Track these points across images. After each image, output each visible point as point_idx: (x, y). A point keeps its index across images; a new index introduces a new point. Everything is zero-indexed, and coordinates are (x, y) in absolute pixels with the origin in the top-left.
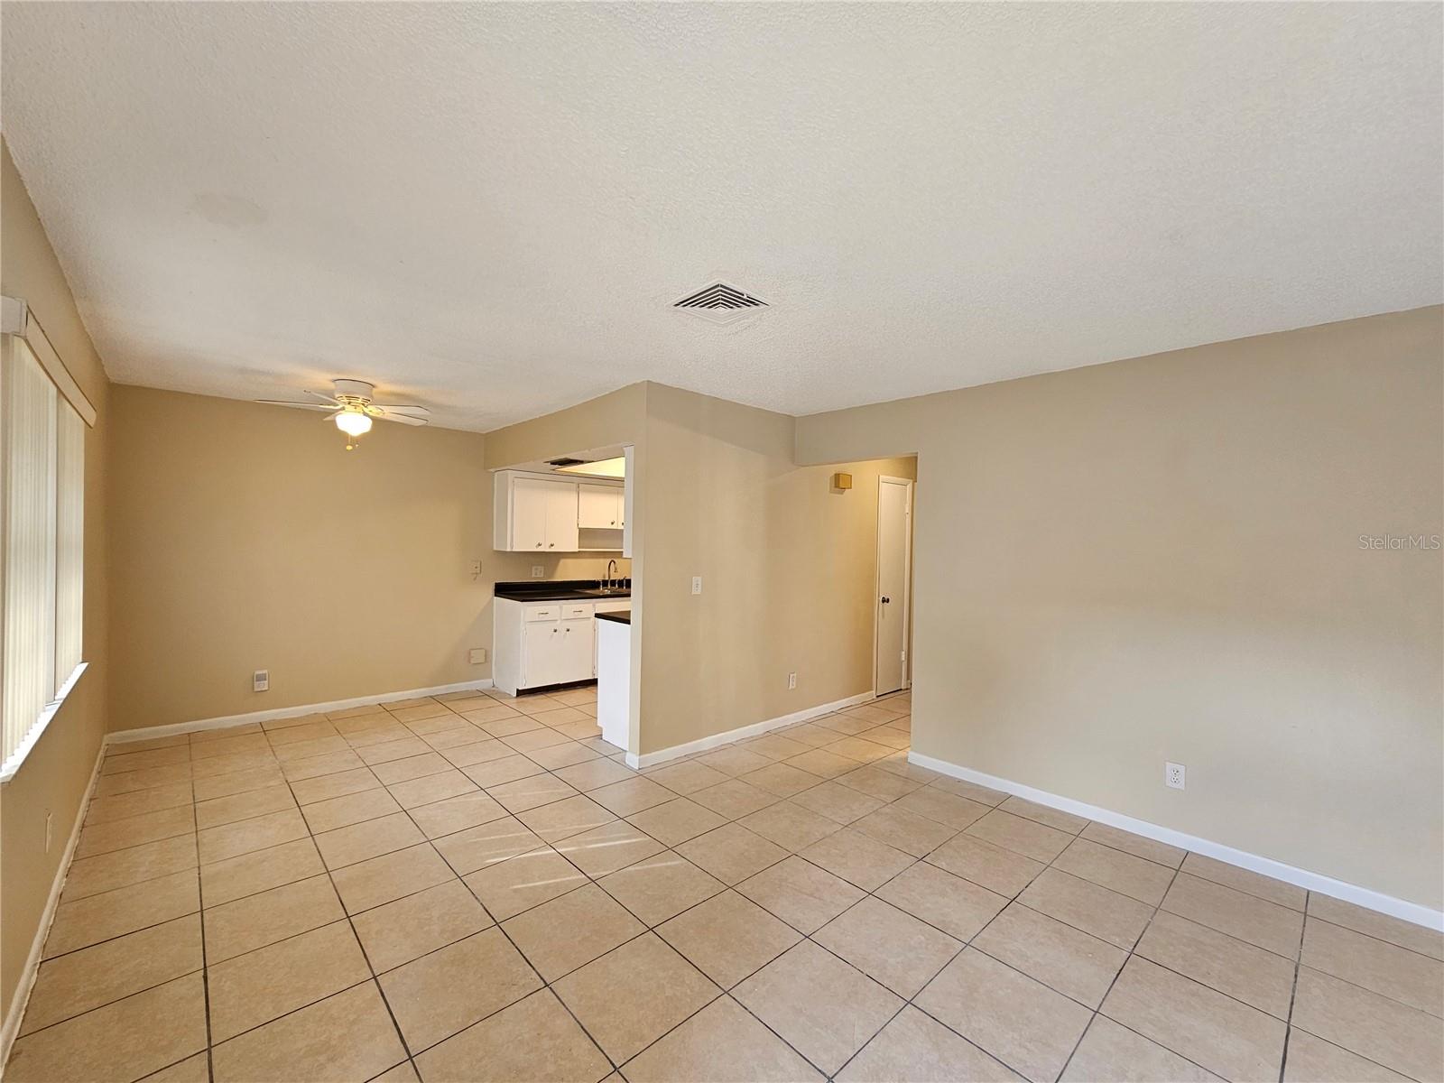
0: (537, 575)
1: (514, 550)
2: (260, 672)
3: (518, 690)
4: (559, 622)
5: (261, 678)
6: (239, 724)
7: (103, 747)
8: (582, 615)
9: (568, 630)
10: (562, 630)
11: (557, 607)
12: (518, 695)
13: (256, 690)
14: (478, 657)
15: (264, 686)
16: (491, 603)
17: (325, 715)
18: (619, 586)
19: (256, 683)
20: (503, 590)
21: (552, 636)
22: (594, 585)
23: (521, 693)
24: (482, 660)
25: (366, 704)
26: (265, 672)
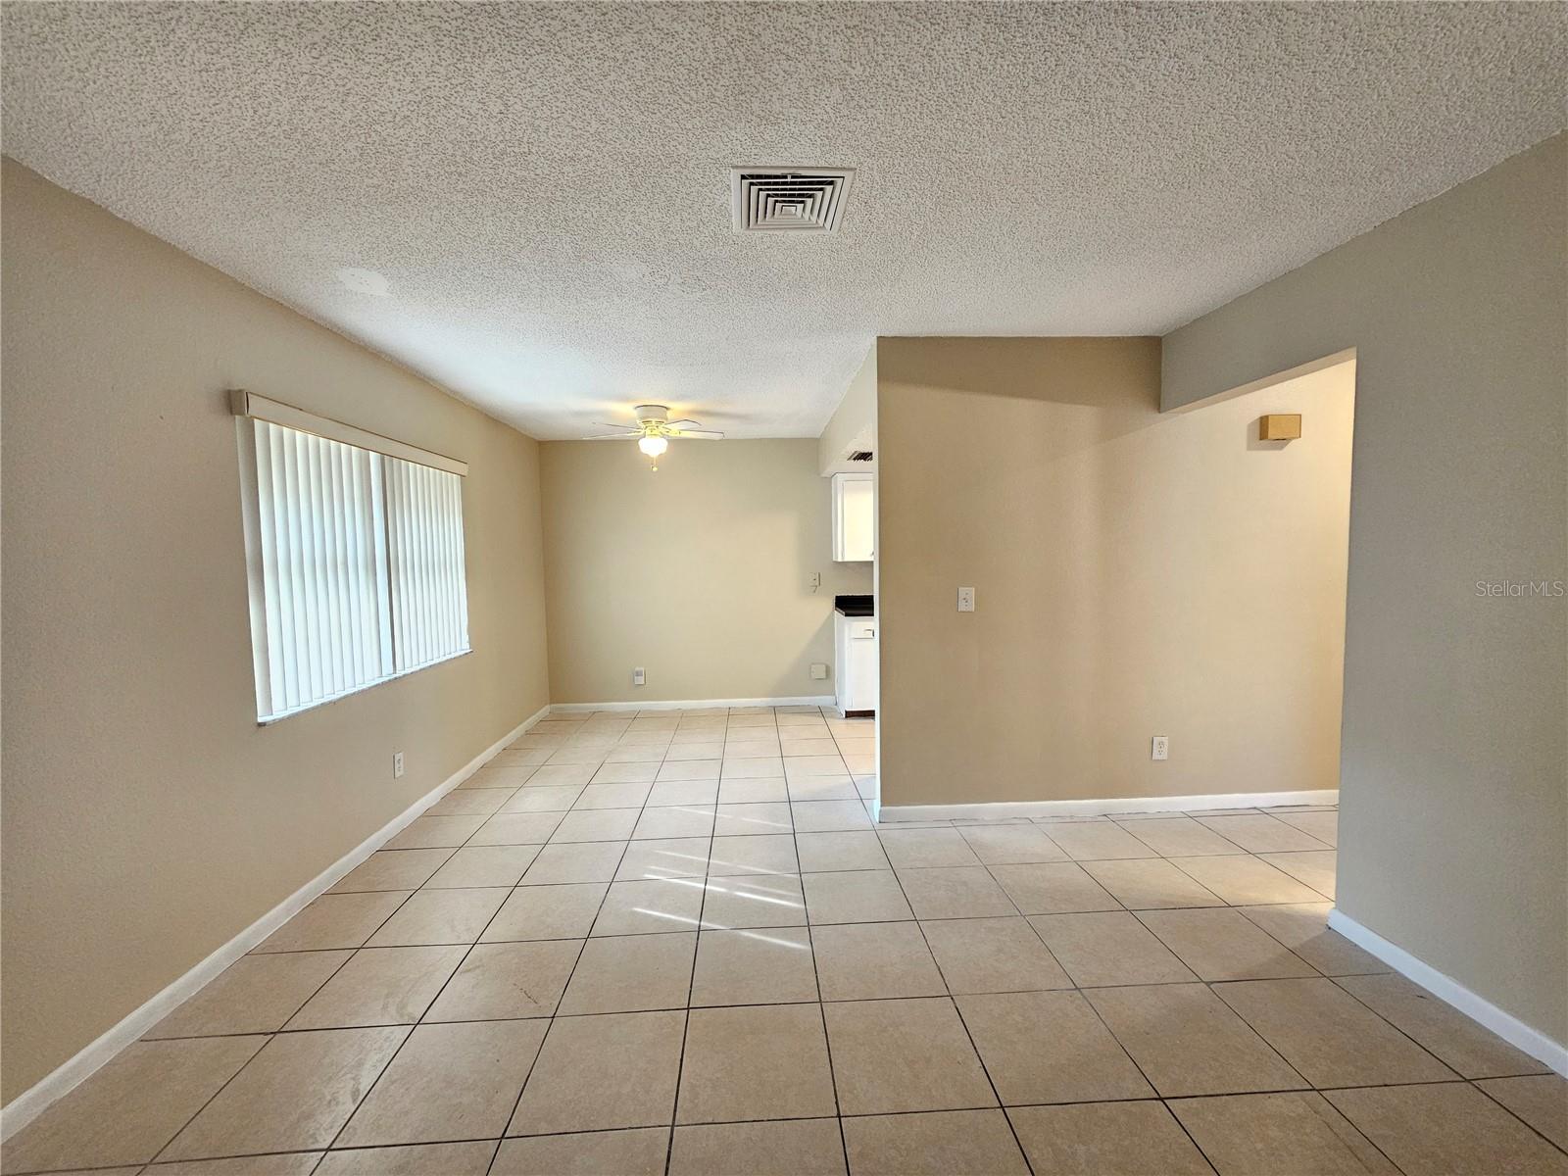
2: (638, 669)
3: (846, 712)
5: (638, 674)
12: (846, 717)
13: (636, 683)
14: (819, 672)
15: (640, 680)
16: (831, 617)
17: (684, 711)
19: (636, 678)
20: (840, 603)
23: (849, 715)
24: (823, 676)
25: (719, 706)
26: (643, 669)
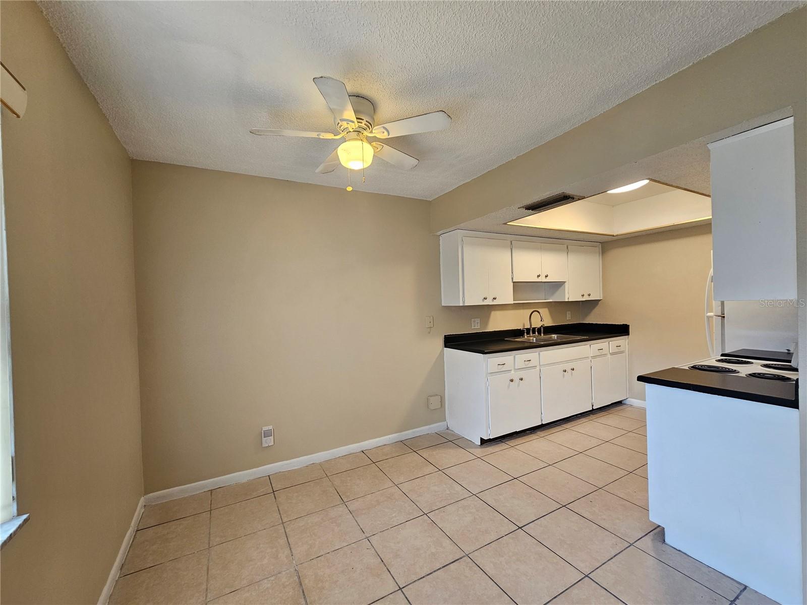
0: (475, 327)
1: (466, 304)
2: (265, 428)
3: (481, 440)
4: (513, 372)
5: (267, 434)
6: (252, 478)
7: (139, 510)
8: (531, 364)
9: (521, 379)
10: (516, 380)
11: (512, 357)
12: (482, 444)
13: (264, 446)
14: (435, 403)
15: (268, 441)
16: (442, 354)
17: (320, 464)
18: (538, 333)
19: (264, 439)
20: (452, 342)
21: (509, 387)
22: (518, 333)
23: (484, 442)
24: (438, 405)
25: (352, 452)
26: (271, 427)
